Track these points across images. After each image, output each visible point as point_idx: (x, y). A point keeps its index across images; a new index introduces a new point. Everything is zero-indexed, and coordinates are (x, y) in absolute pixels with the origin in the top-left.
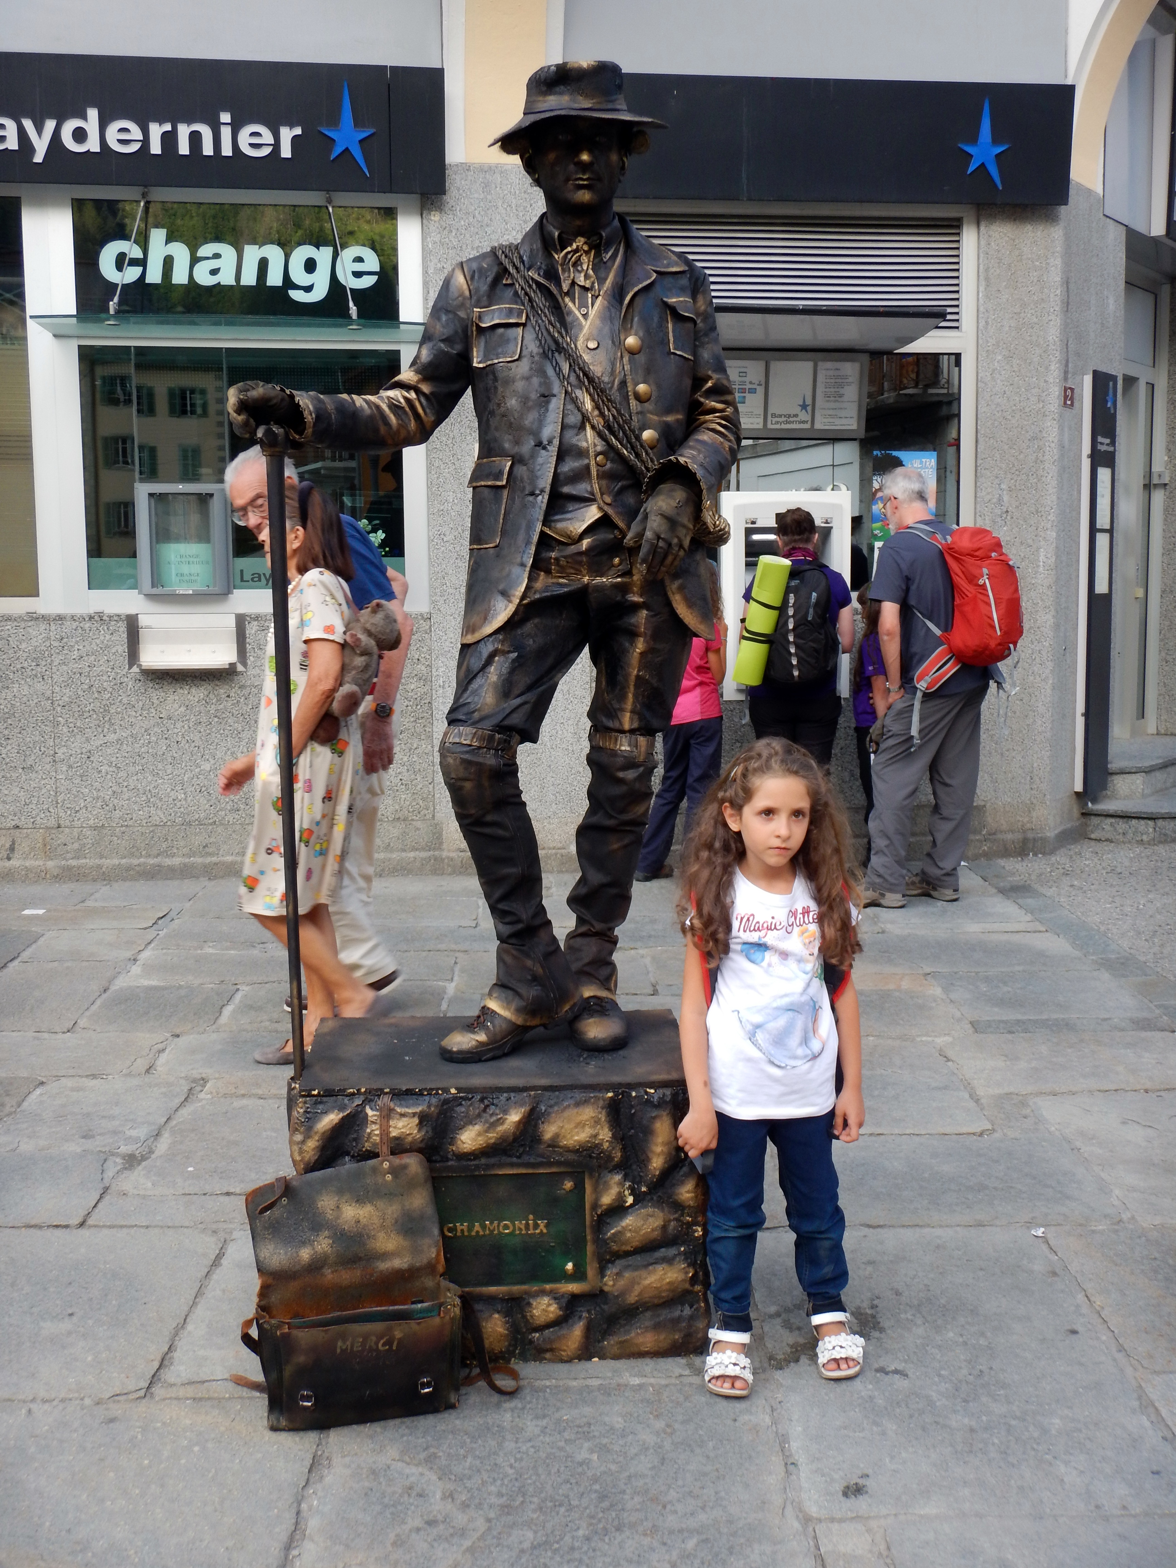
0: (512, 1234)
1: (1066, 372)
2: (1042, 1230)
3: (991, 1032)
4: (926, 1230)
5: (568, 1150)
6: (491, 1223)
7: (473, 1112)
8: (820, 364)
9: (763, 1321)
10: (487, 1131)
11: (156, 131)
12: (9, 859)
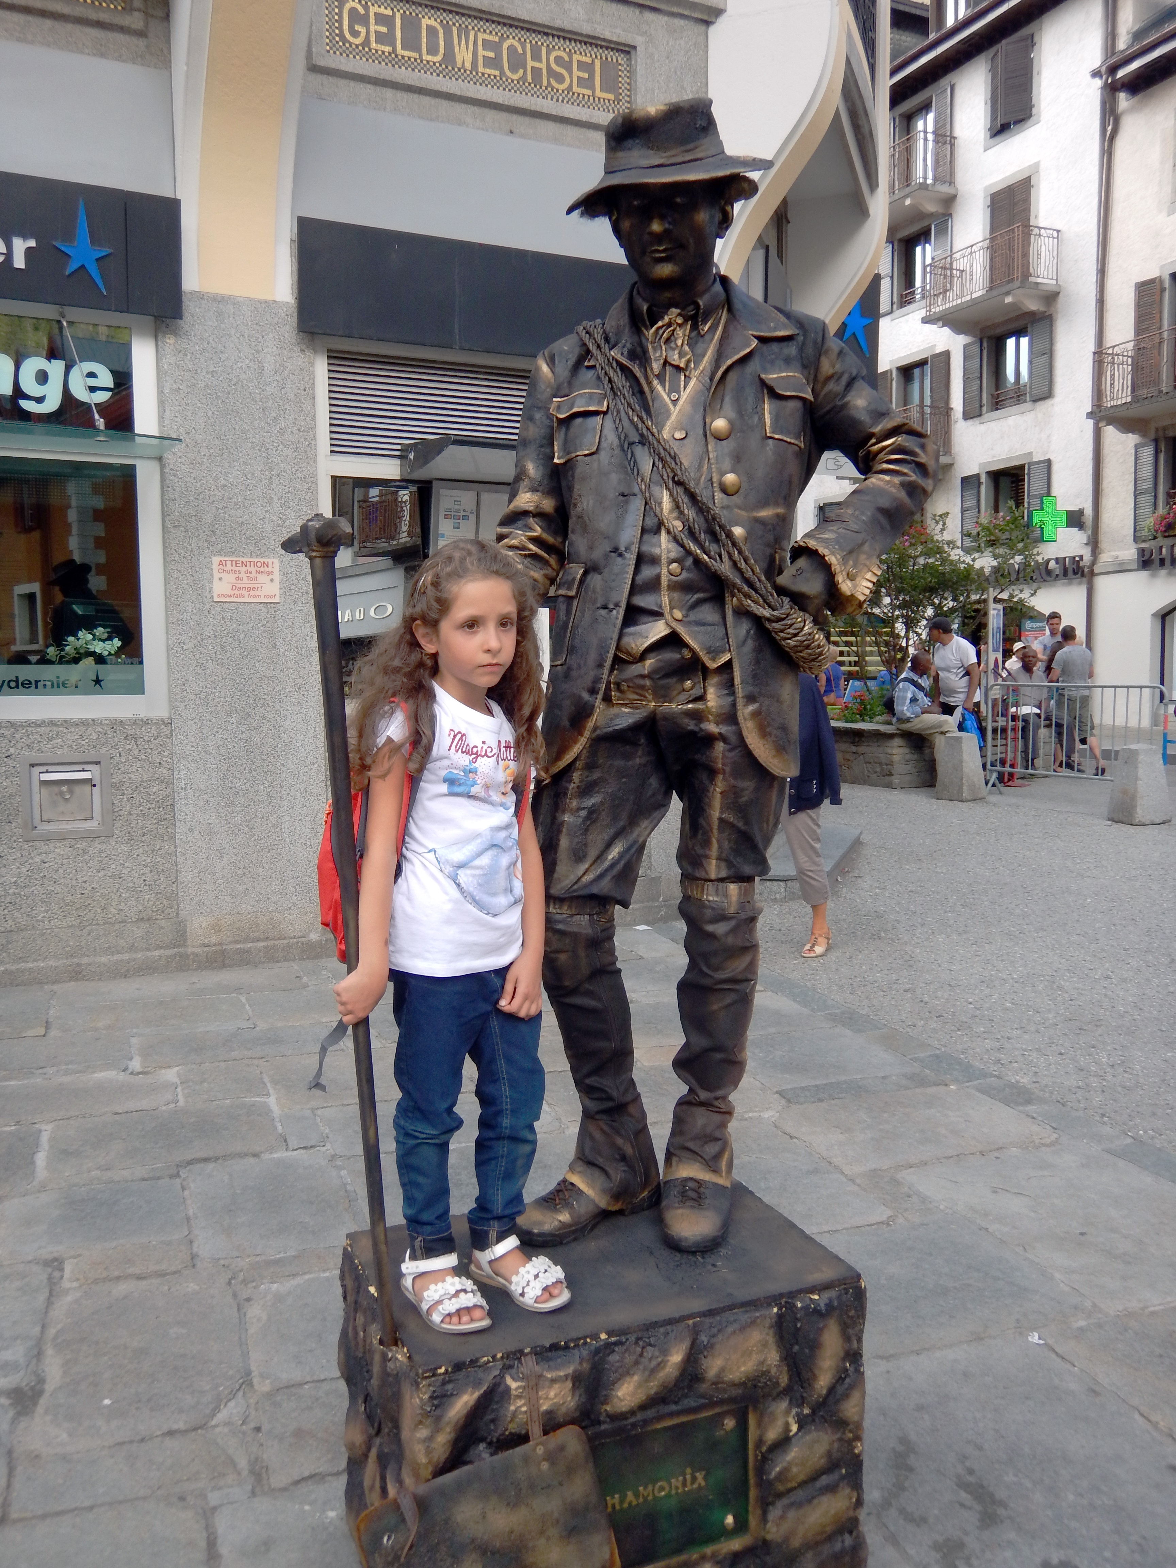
0: (668, 1496)
2: (1036, 1334)
3: (804, 1102)
4: (938, 1354)
5: (734, 1385)
6: (645, 1488)
7: (629, 1359)
10: (647, 1381)
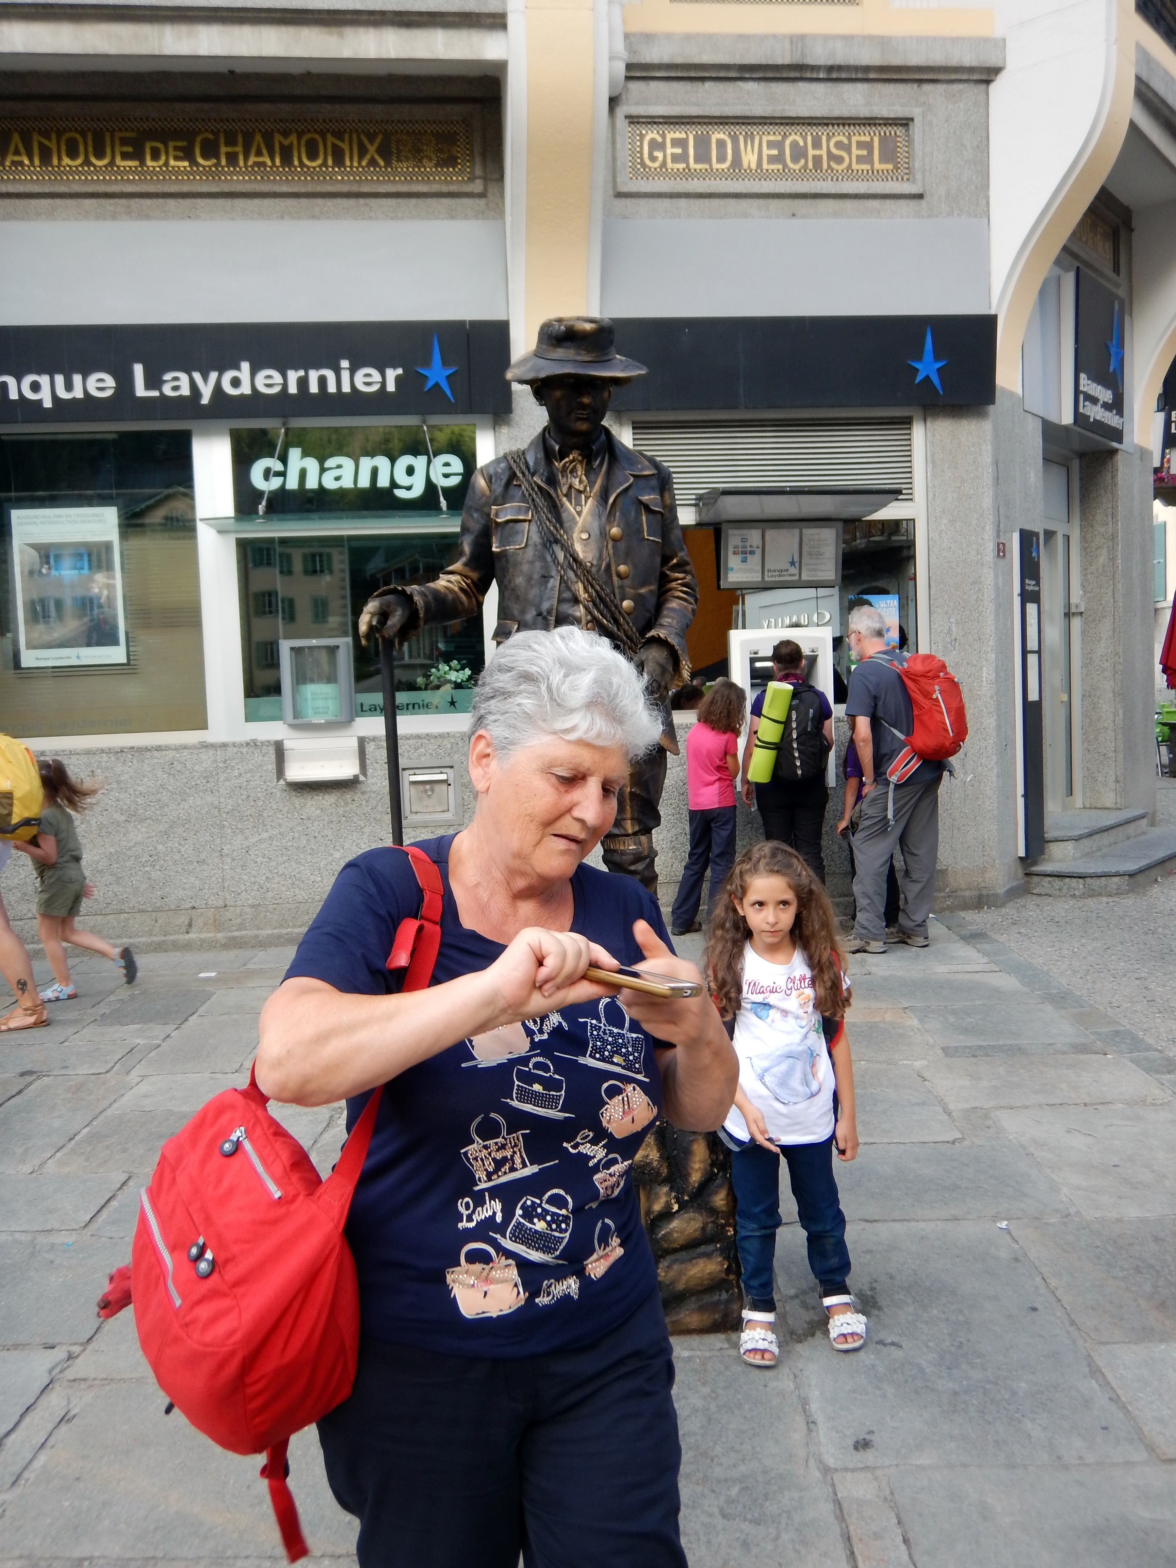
1: (998, 531)
2: (1006, 1222)
3: (959, 1057)
4: (913, 1224)
8: (805, 531)
9: (785, 1302)
11: (293, 376)
12: (188, 933)
